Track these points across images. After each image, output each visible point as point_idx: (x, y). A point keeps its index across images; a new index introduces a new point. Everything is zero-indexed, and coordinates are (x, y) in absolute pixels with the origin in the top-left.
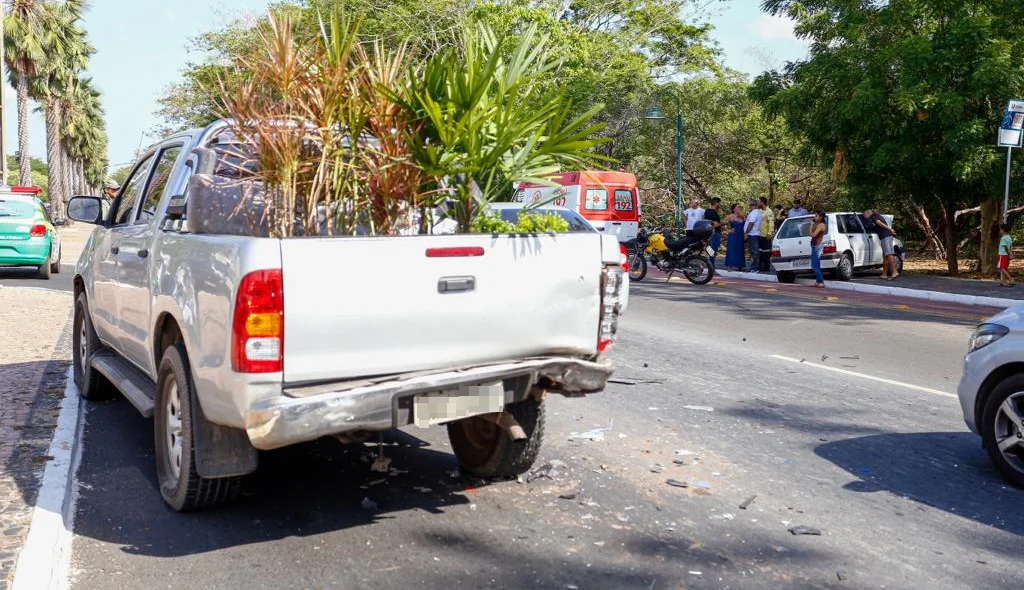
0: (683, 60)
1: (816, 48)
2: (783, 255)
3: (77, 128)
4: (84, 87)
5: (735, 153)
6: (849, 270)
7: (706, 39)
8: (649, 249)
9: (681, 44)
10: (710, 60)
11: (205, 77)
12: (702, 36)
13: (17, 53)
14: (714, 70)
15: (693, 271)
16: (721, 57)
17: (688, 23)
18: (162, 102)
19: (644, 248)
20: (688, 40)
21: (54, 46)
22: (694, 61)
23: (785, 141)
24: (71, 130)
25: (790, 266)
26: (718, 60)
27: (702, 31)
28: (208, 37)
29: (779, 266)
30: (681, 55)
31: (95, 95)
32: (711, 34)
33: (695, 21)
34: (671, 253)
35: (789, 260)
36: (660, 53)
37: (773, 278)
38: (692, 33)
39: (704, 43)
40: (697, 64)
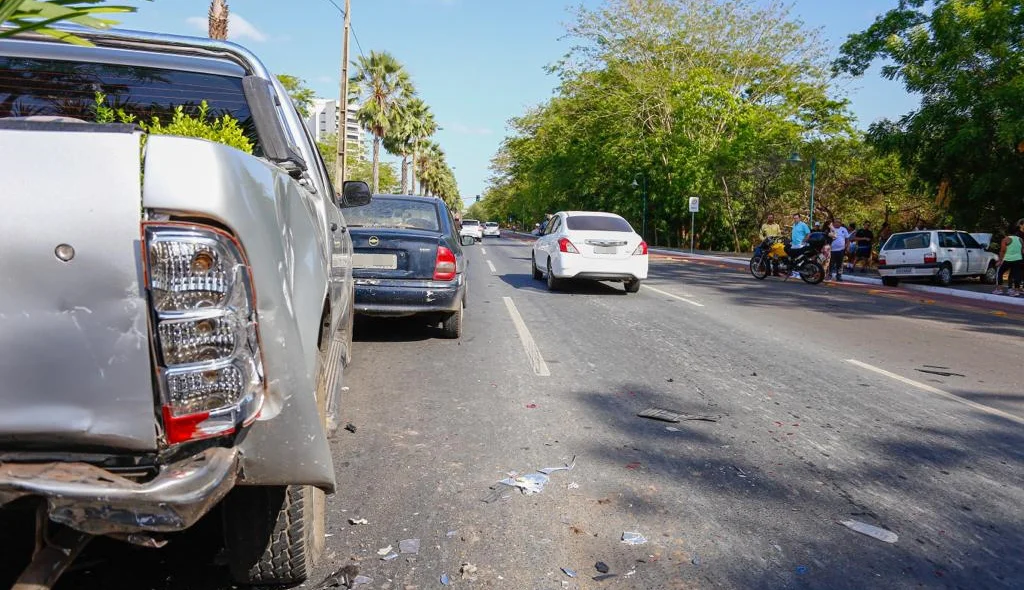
0: (826, 125)
1: (926, 100)
2: (888, 263)
3: (430, 175)
4: (434, 149)
5: (858, 189)
6: (948, 277)
7: (845, 111)
8: (771, 255)
9: (824, 114)
10: (847, 125)
11: (513, 145)
12: (841, 109)
13: (374, 123)
14: (849, 132)
15: (807, 273)
16: (855, 123)
17: (830, 99)
18: (492, 161)
19: (767, 253)
20: (830, 111)
21: (395, 118)
22: (834, 126)
23: (899, 180)
24: (426, 175)
25: (893, 273)
26: (852, 125)
27: (841, 104)
28: (515, 120)
29: (885, 273)
30: (825, 122)
31: (441, 154)
32: (848, 107)
33: (836, 97)
34: (789, 258)
35: (893, 267)
36: (808, 121)
37: (879, 281)
38: (833, 106)
39: (842, 113)
40: (836, 128)
